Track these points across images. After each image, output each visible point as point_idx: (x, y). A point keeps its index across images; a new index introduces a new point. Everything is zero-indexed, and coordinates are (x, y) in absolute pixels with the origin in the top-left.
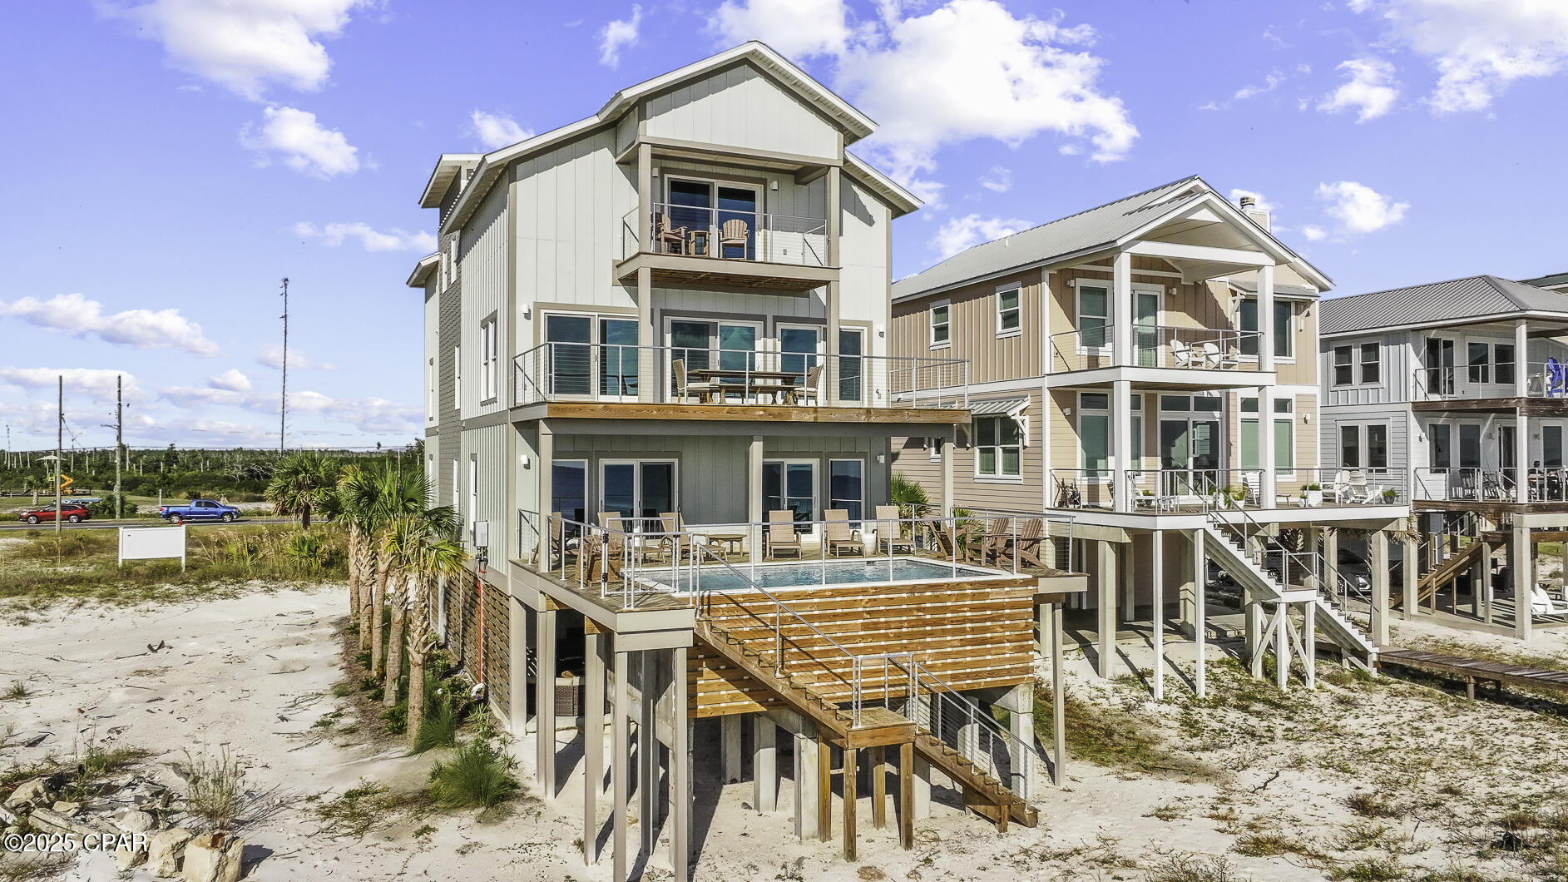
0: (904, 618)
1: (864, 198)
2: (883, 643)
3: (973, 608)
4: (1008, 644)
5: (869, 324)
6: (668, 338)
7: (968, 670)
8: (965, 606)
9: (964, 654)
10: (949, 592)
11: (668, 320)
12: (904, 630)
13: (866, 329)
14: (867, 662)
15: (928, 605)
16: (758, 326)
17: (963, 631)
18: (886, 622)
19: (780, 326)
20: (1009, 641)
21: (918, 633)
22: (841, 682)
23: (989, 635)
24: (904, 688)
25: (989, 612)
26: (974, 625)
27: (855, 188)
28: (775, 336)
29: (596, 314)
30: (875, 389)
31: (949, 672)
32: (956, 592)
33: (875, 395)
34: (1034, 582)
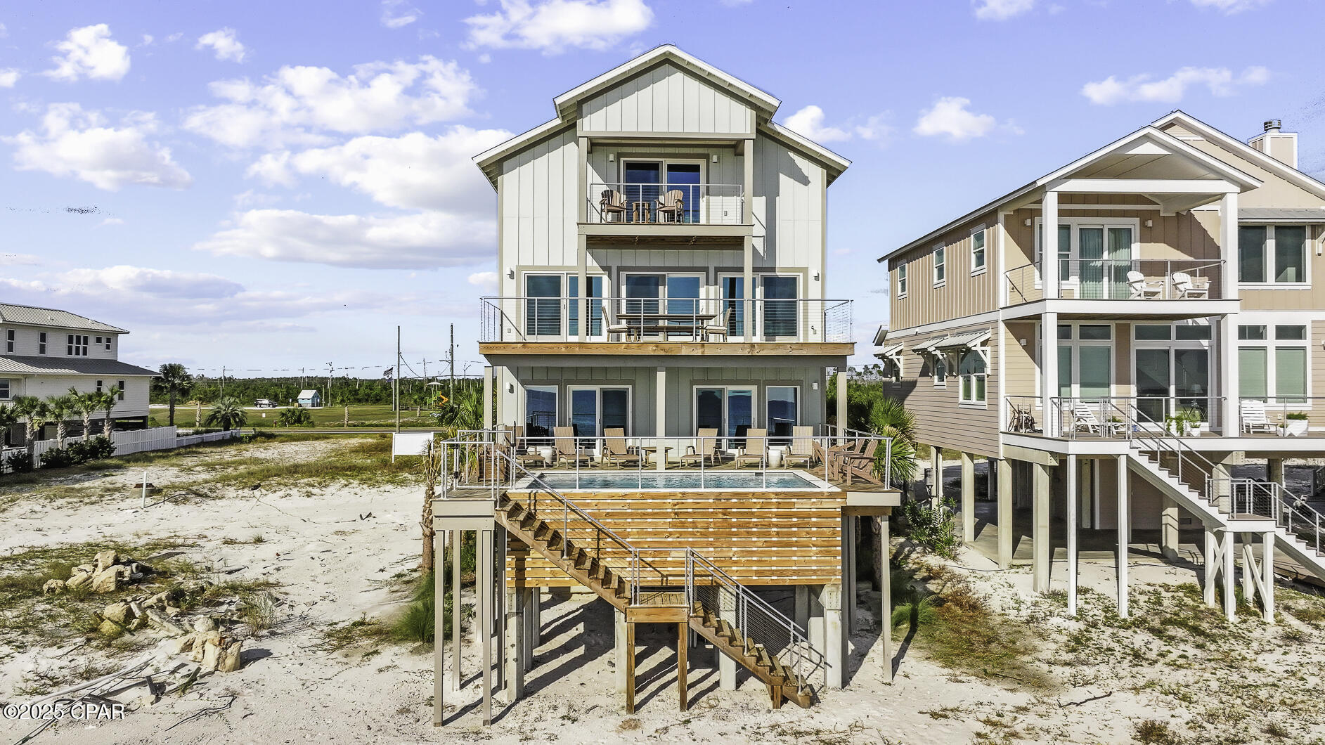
0: (711, 520)
1: (801, 162)
2: (690, 540)
3: (778, 515)
4: (814, 549)
5: (805, 270)
6: (624, 289)
7: (774, 568)
8: (771, 512)
9: (770, 554)
10: (754, 500)
11: (623, 275)
12: (710, 530)
13: (801, 274)
14: (677, 555)
15: (733, 510)
16: (702, 276)
17: (768, 534)
18: (693, 522)
19: (722, 276)
20: (814, 546)
21: (723, 534)
22: (651, 569)
23: (794, 539)
24: (710, 578)
25: (795, 519)
26: (779, 530)
27: (791, 154)
28: (716, 284)
29: (565, 272)
30: (810, 327)
31: (755, 568)
32: (761, 501)
33: (811, 331)
34: (843, 495)
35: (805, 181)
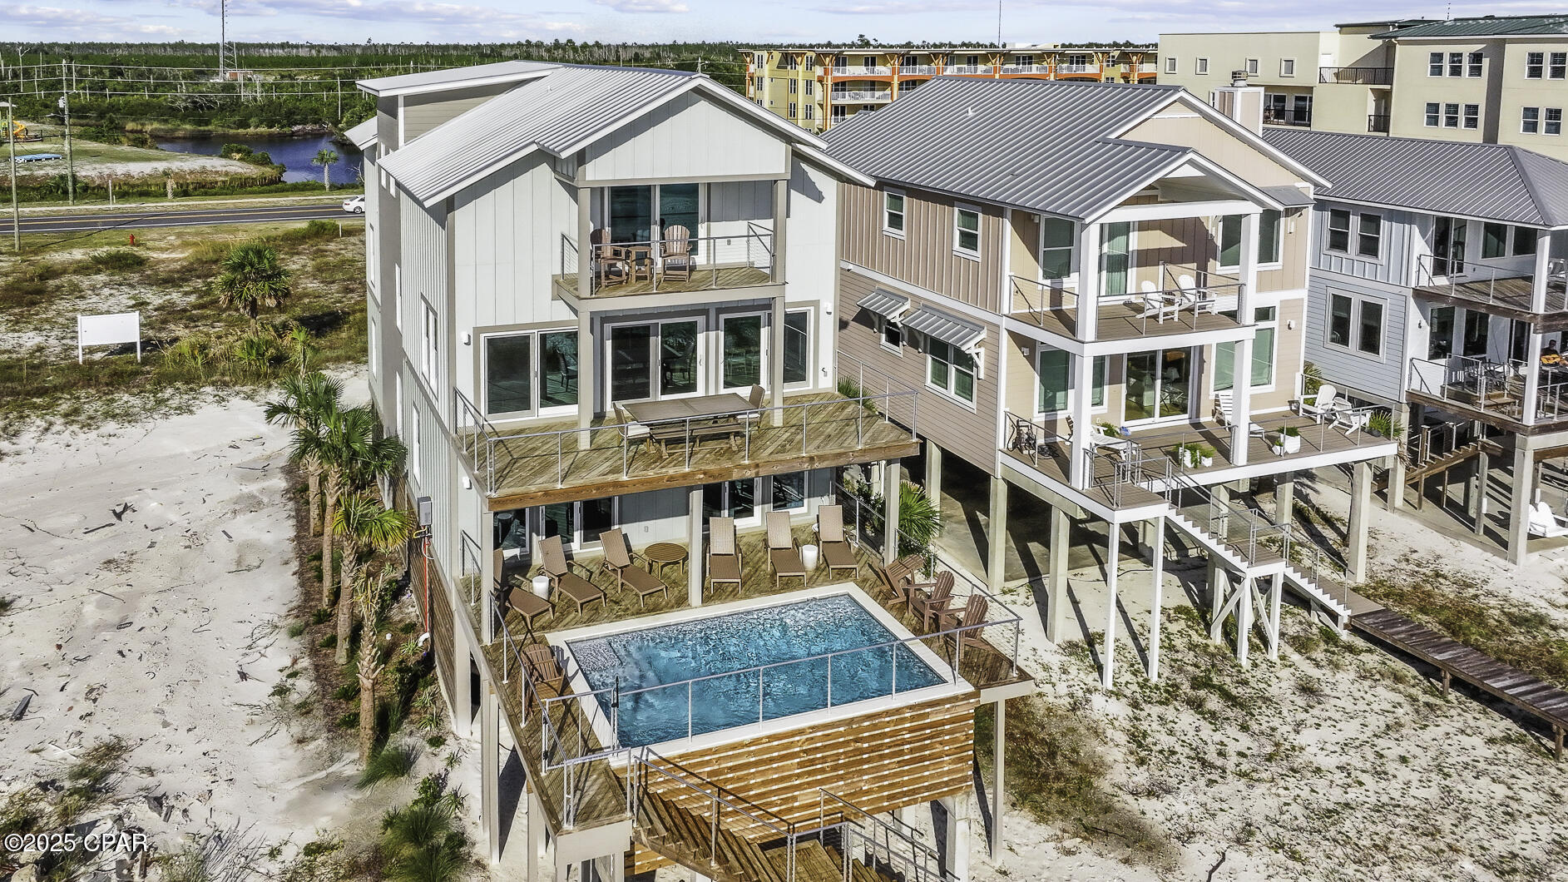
0: (841, 751)
1: (814, 174)
2: (819, 777)
3: (911, 730)
4: (947, 758)
5: (816, 304)
6: (609, 344)
7: (905, 789)
8: (904, 729)
9: (901, 774)
10: (887, 719)
11: (608, 328)
12: (841, 762)
13: (812, 309)
14: (805, 797)
15: (865, 735)
16: (700, 320)
17: (901, 753)
18: (823, 757)
19: (723, 317)
20: (947, 756)
21: (855, 764)
22: (777, 820)
23: (927, 753)
24: (839, 815)
25: (928, 731)
26: (912, 745)
27: (804, 166)
28: (717, 329)
29: (536, 331)
30: (821, 369)
31: (886, 794)
32: (895, 718)
33: (821, 373)
34: (976, 695)
35: (818, 197)
